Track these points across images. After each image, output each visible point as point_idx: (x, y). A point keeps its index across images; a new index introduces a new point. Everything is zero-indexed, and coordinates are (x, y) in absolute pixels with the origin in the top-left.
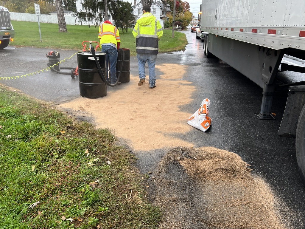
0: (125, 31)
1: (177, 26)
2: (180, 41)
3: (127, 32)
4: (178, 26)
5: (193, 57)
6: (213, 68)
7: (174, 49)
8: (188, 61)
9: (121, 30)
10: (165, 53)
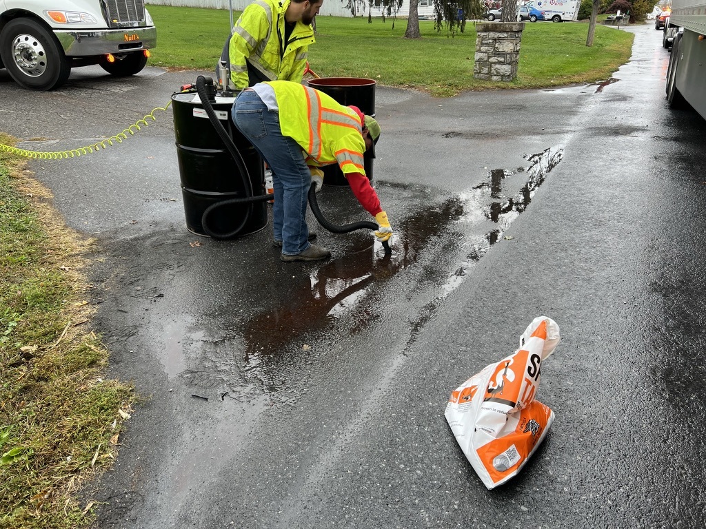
0: (459, 30)
1: (616, 13)
2: (609, 53)
3: (462, 31)
4: (619, 12)
5: (622, 105)
6: (674, 147)
7: (576, 78)
8: (600, 118)
9: (449, 27)
10: (541, 91)
